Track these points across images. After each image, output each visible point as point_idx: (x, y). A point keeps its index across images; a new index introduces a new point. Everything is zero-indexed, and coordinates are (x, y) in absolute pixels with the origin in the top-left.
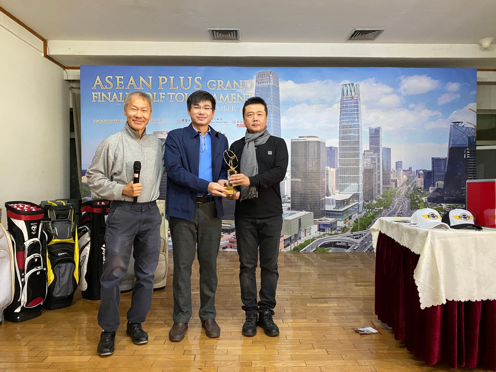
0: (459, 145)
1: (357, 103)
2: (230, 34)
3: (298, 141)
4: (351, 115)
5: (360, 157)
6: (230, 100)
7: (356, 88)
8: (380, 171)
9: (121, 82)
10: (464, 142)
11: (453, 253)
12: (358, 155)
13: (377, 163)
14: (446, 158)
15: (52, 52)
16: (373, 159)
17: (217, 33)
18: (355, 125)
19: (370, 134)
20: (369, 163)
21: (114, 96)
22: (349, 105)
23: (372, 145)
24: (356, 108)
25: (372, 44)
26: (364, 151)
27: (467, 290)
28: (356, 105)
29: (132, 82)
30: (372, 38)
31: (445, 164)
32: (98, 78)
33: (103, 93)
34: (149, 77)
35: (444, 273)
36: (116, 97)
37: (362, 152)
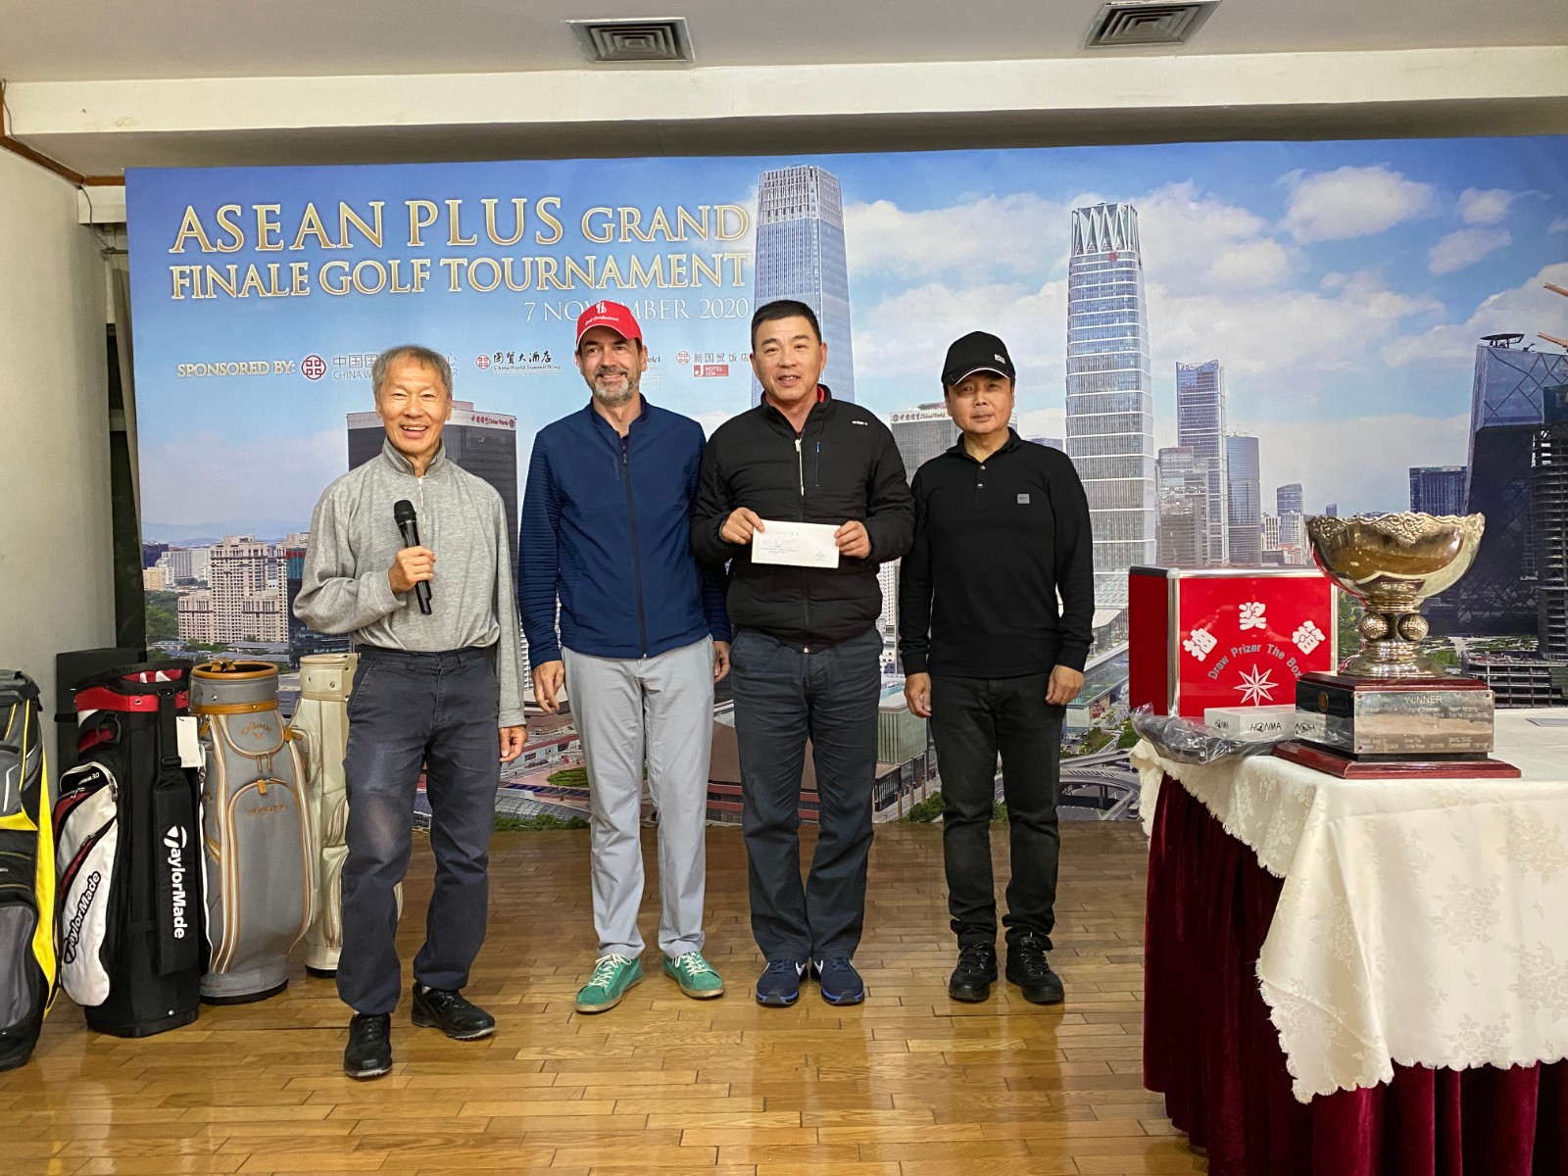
0: (1513, 419)
1: (1130, 275)
2: (652, 38)
3: (916, 420)
4: (1109, 319)
5: (1145, 473)
6: (667, 280)
7: (1126, 219)
8: (1219, 521)
9: (271, 226)
10: (1527, 410)
11: (1416, 872)
12: (1136, 466)
13: (1207, 494)
14: (1464, 468)
15: (20, 125)
16: (1191, 480)
17: (606, 35)
18: (1123, 356)
19: (1181, 387)
20: (1177, 496)
21: (249, 277)
22: (1099, 284)
23: (1188, 427)
24: (1126, 296)
25: (1179, 57)
26: (1160, 451)
27: (1478, 1025)
28: (1125, 282)
29: (311, 225)
30: (1175, 35)
31: (1460, 492)
32: (190, 215)
33: (208, 267)
34: (371, 204)
35: (1382, 955)
36: (258, 282)
37: (1150, 455)
